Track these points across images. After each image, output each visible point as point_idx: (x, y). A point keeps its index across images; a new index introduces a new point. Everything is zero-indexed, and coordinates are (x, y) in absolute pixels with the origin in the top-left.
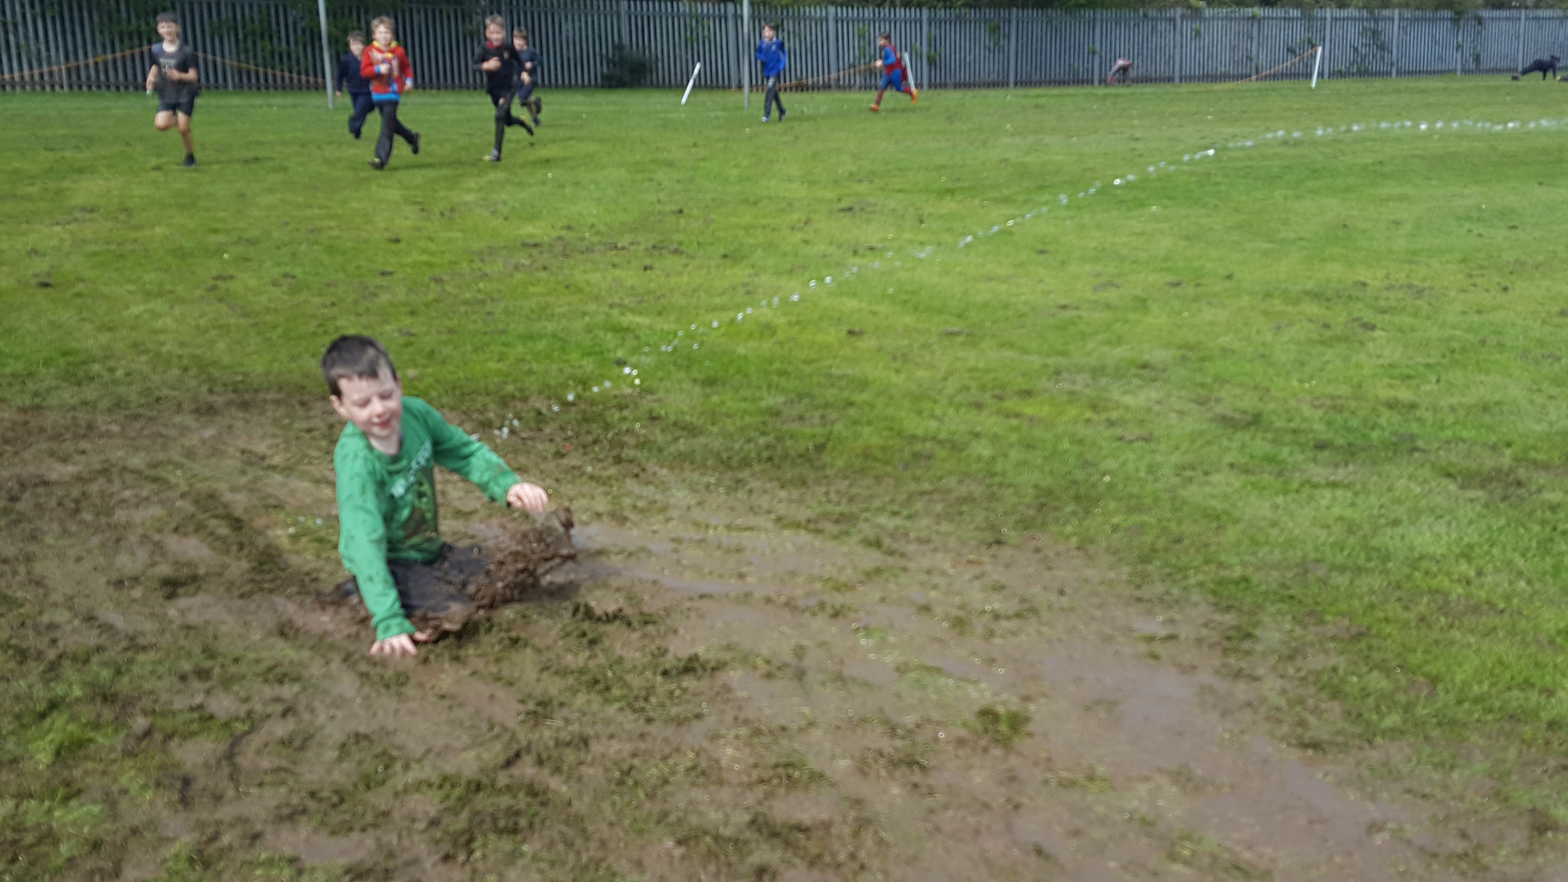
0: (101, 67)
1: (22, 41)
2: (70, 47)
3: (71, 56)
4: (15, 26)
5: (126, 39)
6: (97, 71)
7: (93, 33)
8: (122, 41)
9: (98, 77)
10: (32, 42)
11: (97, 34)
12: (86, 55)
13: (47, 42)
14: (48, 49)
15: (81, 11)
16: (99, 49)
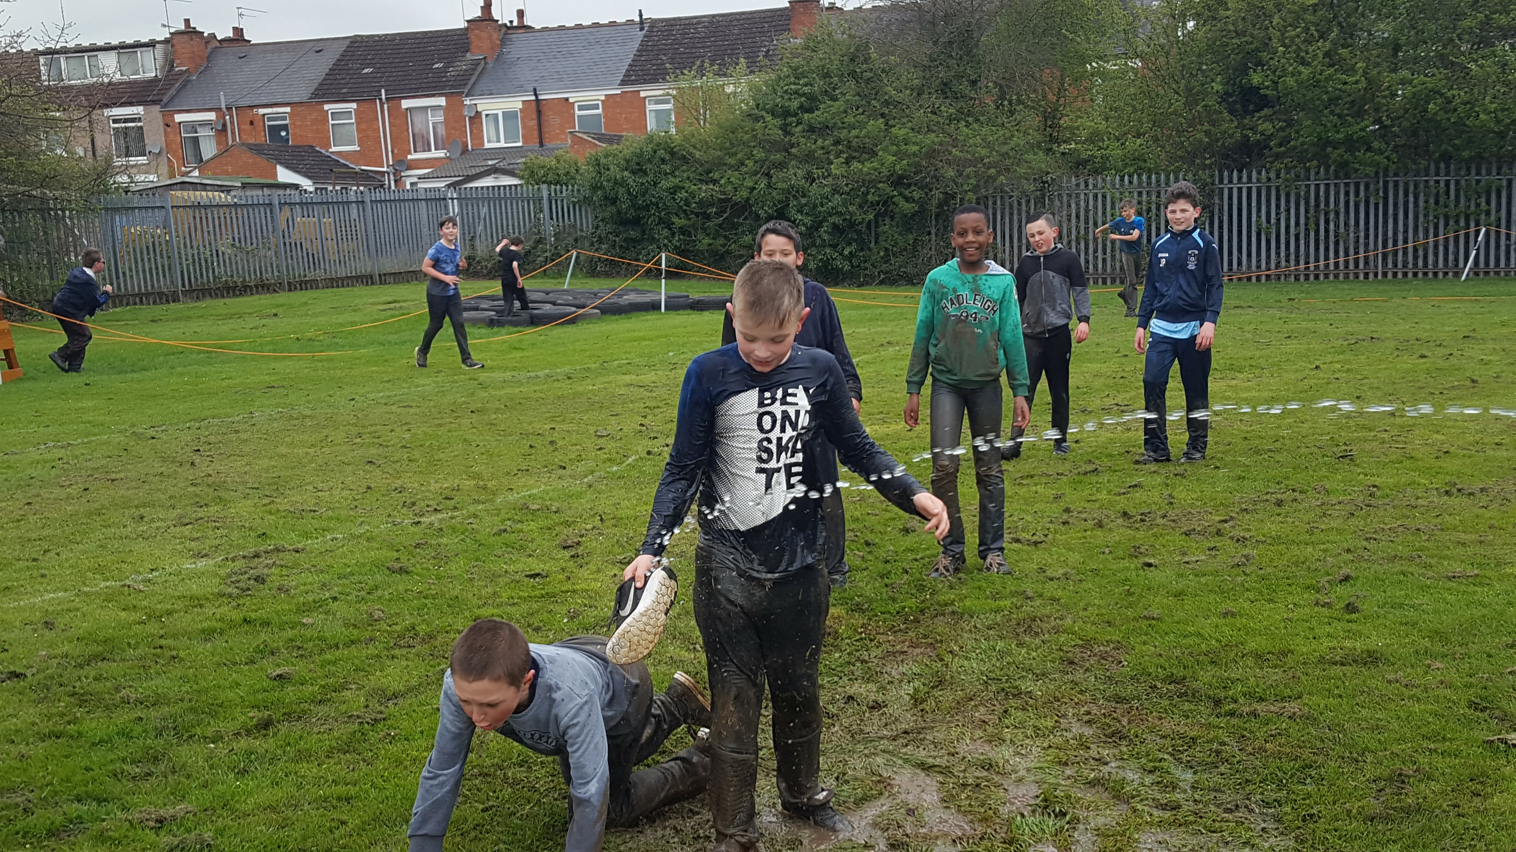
0: (1421, 253)
1: (1342, 230)
2: (1390, 234)
3: (1390, 243)
4: (1337, 214)
5: (1451, 222)
6: (1416, 257)
7: (1416, 218)
8: (1447, 224)
9: (1415, 265)
10: (1352, 229)
11: (1421, 218)
12: (1406, 241)
13: (1367, 229)
14: (1367, 237)
15: (1406, 195)
16: (1421, 235)
